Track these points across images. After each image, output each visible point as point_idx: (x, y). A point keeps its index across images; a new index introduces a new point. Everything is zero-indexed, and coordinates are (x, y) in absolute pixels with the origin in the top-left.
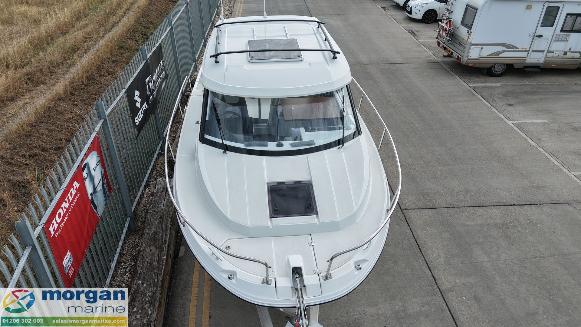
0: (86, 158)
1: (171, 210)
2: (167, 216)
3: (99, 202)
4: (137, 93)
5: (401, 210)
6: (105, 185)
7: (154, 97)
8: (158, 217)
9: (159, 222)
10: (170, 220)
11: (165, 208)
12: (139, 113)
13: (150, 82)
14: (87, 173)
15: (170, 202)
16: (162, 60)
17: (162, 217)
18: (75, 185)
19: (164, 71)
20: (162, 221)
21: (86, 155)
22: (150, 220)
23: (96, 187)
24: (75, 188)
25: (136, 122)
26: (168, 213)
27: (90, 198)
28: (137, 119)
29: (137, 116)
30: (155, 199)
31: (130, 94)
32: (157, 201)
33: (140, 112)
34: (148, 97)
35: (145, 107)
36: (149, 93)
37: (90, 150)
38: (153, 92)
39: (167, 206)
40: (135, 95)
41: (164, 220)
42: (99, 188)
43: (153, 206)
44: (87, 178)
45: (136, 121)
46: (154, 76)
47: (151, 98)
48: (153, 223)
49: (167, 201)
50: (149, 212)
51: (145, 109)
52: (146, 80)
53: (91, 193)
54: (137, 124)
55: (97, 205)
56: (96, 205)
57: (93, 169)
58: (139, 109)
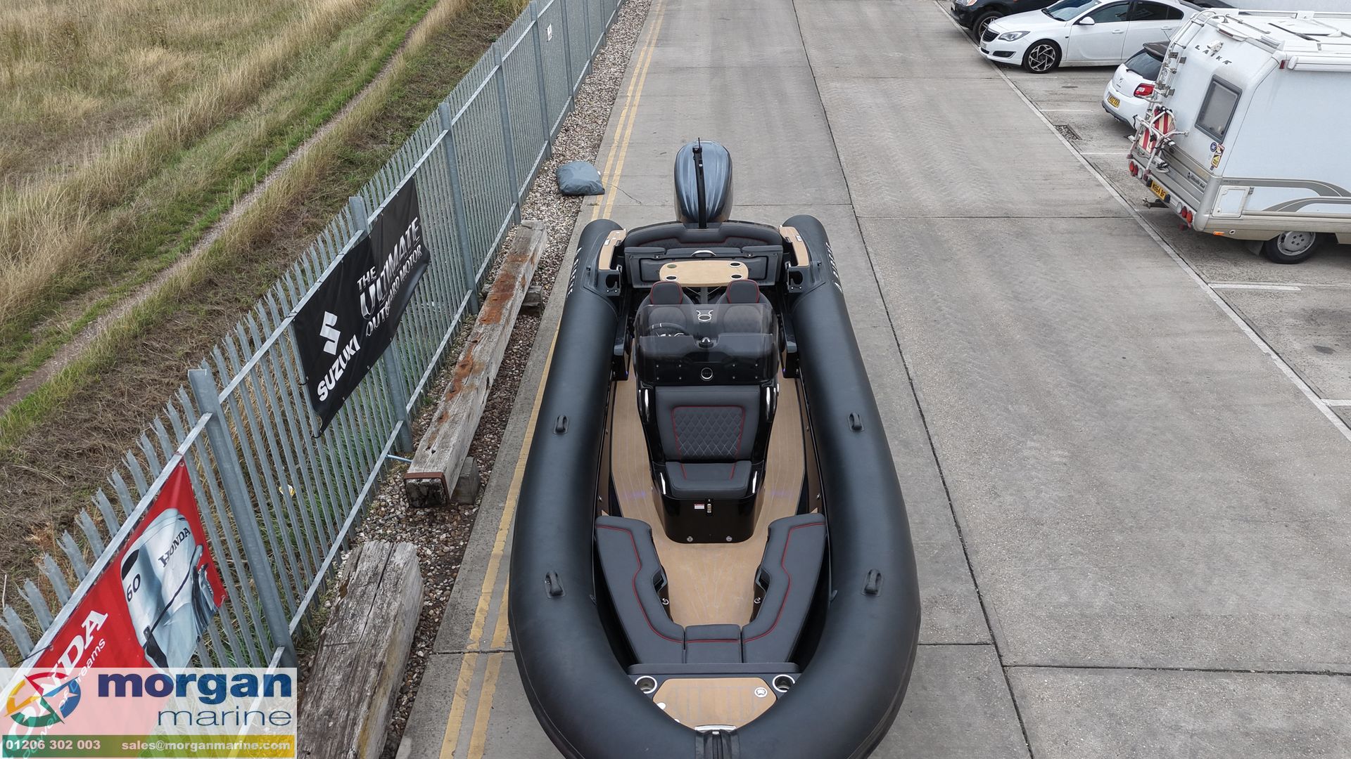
0: (140, 534)
1: (381, 642)
2: (369, 662)
3: (175, 643)
4: (330, 318)
5: (1003, 666)
6: (203, 589)
7: (383, 318)
8: (343, 662)
9: (346, 678)
10: (373, 673)
11: (367, 634)
12: (333, 367)
13: (371, 284)
14: (138, 577)
15: (382, 618)
16: (416, 219)
17: (356, 663)
18: (91, 623)
19: (419, 246)
20: (353, 677)
21: (140, 527)
22: (324, 668)
23: (167, 603)
24: (89, 631)
25: (319, 394)
26: (373, 652)
27: (143, 640)
28: (325, 385)
29: (326, 377)
30: (348, 604)
31: (306, 326)
32: (352, 611)
33: (336, 365)
34: (363, 322)
35: (353, 348)
36: (365, 312)
37: (155, 510)
38: (379, 305)
39: (374, 626)
40: (324, 324)
41: (358, 673)
42: (181, 603)
43: (338, 626)
44: (135, 590)
45: (320, 392)
46: (386, 267)
47: (372, 324)
48: (329, 681)
49: (375, 613)
50: (325, 643)
51: (353, 353)
52: (359, 282)
53: (148, 629)
54: (323, 398)
55: (168, 650)
56: (166, 655)
57: (161, 559)
58: (332, 359)
